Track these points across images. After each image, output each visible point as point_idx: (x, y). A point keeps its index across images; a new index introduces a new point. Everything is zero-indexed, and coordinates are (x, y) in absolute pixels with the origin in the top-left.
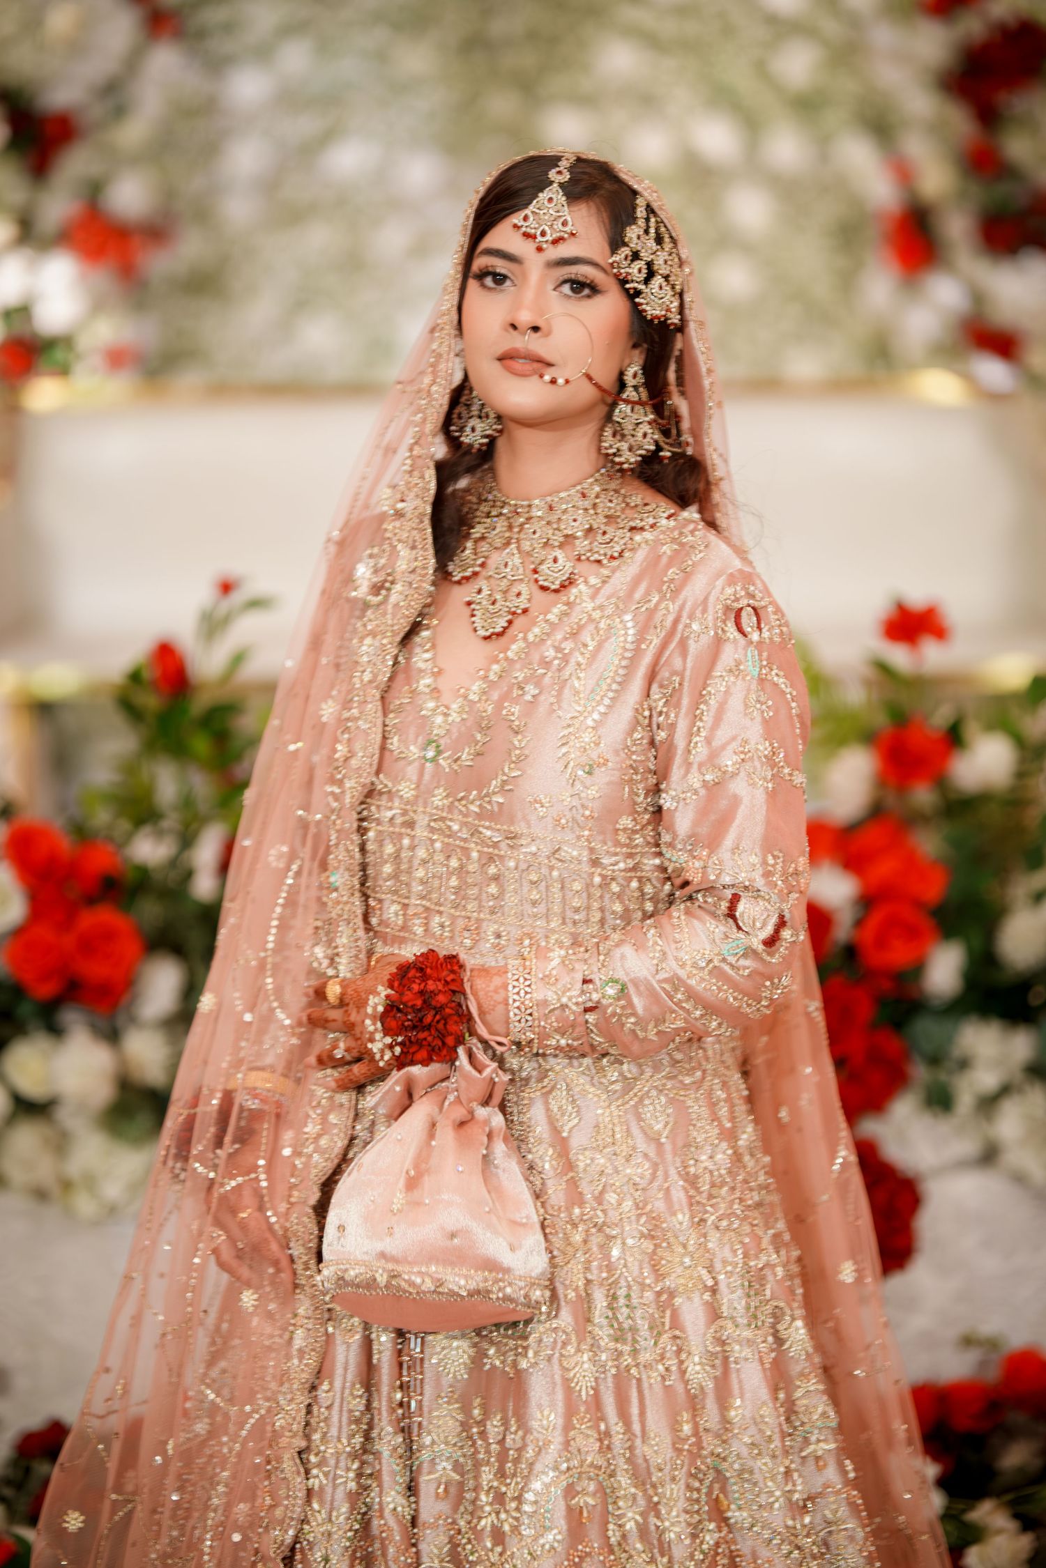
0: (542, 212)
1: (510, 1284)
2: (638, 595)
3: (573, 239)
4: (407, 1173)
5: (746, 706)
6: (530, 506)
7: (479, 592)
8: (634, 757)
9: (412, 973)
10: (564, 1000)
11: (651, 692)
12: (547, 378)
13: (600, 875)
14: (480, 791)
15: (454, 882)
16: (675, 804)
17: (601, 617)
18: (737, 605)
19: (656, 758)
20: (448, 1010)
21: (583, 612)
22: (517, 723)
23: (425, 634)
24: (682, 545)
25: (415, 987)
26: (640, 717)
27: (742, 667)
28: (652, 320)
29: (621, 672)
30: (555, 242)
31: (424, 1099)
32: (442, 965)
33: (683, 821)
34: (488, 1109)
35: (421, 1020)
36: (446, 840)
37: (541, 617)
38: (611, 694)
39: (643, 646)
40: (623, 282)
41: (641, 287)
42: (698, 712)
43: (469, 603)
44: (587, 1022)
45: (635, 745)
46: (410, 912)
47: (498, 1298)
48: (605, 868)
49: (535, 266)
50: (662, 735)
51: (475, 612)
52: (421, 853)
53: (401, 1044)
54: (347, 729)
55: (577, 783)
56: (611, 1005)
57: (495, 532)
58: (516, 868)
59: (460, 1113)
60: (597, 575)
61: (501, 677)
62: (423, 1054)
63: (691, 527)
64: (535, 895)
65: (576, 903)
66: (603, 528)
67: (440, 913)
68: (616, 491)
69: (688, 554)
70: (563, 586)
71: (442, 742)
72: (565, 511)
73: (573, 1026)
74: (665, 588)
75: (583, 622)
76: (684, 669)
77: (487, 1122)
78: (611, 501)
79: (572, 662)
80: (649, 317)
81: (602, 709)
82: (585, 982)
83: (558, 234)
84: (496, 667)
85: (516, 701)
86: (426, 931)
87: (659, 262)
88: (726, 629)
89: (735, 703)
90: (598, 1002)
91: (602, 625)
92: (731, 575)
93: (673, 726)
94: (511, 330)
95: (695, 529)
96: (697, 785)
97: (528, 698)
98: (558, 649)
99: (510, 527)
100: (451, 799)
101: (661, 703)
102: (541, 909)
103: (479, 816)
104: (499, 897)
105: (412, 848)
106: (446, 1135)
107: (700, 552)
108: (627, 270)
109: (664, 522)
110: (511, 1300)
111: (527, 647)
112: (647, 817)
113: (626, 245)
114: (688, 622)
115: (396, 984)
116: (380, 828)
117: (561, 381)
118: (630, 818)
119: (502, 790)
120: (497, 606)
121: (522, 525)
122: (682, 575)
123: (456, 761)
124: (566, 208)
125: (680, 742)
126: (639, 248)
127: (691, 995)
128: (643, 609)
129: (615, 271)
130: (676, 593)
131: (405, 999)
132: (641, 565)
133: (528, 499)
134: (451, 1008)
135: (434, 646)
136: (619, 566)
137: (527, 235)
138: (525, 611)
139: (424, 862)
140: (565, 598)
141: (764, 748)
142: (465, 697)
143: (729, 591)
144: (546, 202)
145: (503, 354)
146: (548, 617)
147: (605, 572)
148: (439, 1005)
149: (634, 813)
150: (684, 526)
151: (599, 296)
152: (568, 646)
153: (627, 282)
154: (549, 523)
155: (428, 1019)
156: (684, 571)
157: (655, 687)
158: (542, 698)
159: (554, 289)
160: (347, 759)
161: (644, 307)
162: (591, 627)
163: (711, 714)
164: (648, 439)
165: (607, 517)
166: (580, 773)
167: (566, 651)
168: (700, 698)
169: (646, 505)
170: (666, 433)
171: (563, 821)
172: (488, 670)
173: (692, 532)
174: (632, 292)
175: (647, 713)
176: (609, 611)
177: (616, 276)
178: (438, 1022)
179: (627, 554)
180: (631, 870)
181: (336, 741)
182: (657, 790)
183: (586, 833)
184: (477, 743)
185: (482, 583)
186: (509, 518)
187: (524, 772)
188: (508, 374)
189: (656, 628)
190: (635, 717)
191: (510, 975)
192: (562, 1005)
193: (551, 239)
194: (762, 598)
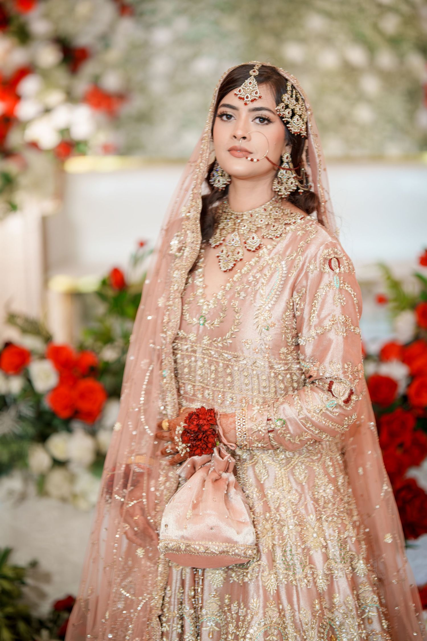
0: (246, 88)
1: (237, 548)
2: (288, 253)
3: (260, 99)
4: (193, 502)
5: (334, 301)
6: (242, 215)
7: (222, 252)
8: (286, 323)
9: (194, 417)
10: (259, 428)
11: (294, 295)
12: (249, 159)
13: (274, 372)
14: (222, 338)
15: (213, 376)
16: (305, 343)
17: (272, 263)
18: (329, 258)
19: (296, 322)
20: (209, 433)
21: (265, 261)
22: (237, 309)
23: (200, 270)
24: (306, 231)
25: (195, 423)
26: (289, 306)
27: (332, 284)
28: (294, 134)
29: (281, 286)
30: (252, 101)
31: (200, 470)
32: (206, 413)
33: (309, 350)
34: (228, 474)
35: (197, 437)
36: (209, 358)
37: (247, 263)
38: (276, 296)
39: (290, 275)
40: (282, 118)
41: (289, 120)
42: (313, 303)
43: (218, 257)
44: (269, 437)
45: (287, 317)
46: (196, 388)
47: (232, 554)
48: (275, 370)
49: (244, 111)
50: (298, 314)
51: (220, 261)
52: (200, 364)
53: (189, 447)
54: (168, 310)
55: (262, 334)
56: (279, 429)
57: (228, 226)
58: (238, 370)
59: (215, 476)
60: (271, 244)
61: (230, 289)
62: (198, 451)
63: (311, 223)
64: (246, 381)
65: (264, 384)
66: (273, 224)
67: (208, 389)
68: (279, 208)
69: (309, 236)
70: (256, 249)
71: (206, 316)
72: (257, 217)
73: (264, 439)
74: (299, 250)
75: (265, 265)
76: (307, 285)
77: (227, 479)
78: (277, 212)
79: (260, 282)
80: (293, 133)
81: (272, 302)
82: (268, 420)
83: (254, 98)
84: (228, 285)
85: (236, 299)
86: (203, 396)
87: (297, 109)
88: (325, 268)
89: (330, 299)
90: (274, 428)
91: (273, 266)
92: (327, 244)
93: (303, 310)
94: (234, 138)
95: (312, 224)
96: (314, 335)
97: (241, 298)
98: (254, 277)
99: (235, 224)
100: (211, 341)
101: (298, 300)
102: (250, 387)
103: (222, 348)
104: (232, 382)
105: (196, 361)
106: (209, 485)
107: (314, 234)
108: (283, 113)
109: (299, 221)
110: (238, 555)
111: (242, 276)
112: (293, 347)
113: (283, 102)
114: (308, 265)
115: (187, 421)
116: (182, 353)
117: (255, 160)
118: (286, 348)
119: (231, 337)
120: (229, 257)
121: (239, 223)
122: (306, 244)
123: (212, 324)
124: (257, 86)
125: (306, 316)
126: (288, 103)
127: (313, 424)
128: (290, 259)
129: (278, 113)
130: (303, 252)
131: (190, 428)
132: (289, 240)
133: (242, 212)
134: (210, 432)
135: (203, 276)
136: (280, 241)
137: (240, 98)
138: (241, 260)
139: (201, 367)
140: (257, 255)
141: (342, 318)
142: (216, 297)
143: (326, 251)
144: (248, 84)
145: (230, 149)
146: (251, 262)
147: (275, 243)
148: (204, 430)
149: (287, 346)
150: (308, 223)
151: (271, 124)
152: (258, 275)
153: (283, 118)
154: (250, 222)
155: (200, 436)
156: (307, 243)
157: (295, 293)
158: (247, 298)
159: (252, 121)
160: (168, 323)
161: (291, 128)
162: (268, 267)
163: (319, 304)
164: (293, 185)
165: (275, 219)
166: (264, 330)
167: (258, 278)
168: (314, 298)
169: (292, 213)
170: (301, 182)
171: (257, 350)
172: (225, 286)
173: (311, 225)
174: (285, 122)
175: (291, 304)
176: (275, 260)
177: (279, 115)
178: (204, 437)
179: (283, 235)
180: (286, 370)
181: (164, 315)
182: (297, 336)
183: (267, 355)
184: (221, 317)
185: (223, 248)
186: (234, 220)
187: (240, 329)
188: (233, 157)
189: (295, 267)
190: (287, 306)
191: (236, 417)
192: (258, 430)
193: (250, 99)
194: (341, 254)
